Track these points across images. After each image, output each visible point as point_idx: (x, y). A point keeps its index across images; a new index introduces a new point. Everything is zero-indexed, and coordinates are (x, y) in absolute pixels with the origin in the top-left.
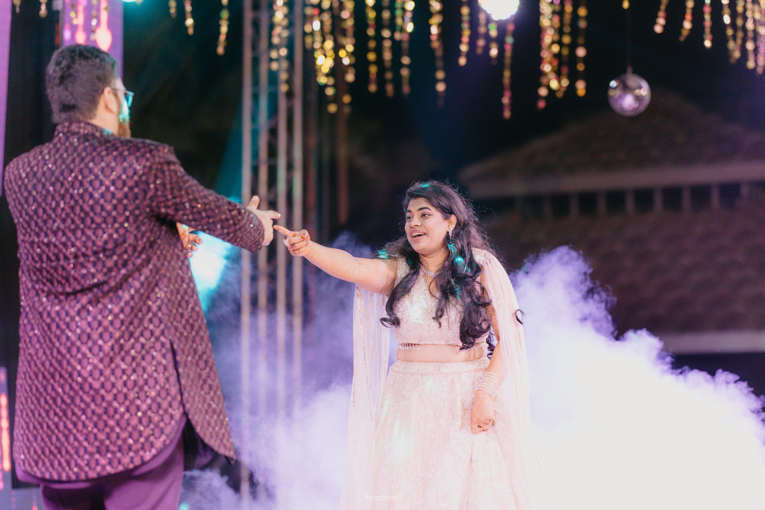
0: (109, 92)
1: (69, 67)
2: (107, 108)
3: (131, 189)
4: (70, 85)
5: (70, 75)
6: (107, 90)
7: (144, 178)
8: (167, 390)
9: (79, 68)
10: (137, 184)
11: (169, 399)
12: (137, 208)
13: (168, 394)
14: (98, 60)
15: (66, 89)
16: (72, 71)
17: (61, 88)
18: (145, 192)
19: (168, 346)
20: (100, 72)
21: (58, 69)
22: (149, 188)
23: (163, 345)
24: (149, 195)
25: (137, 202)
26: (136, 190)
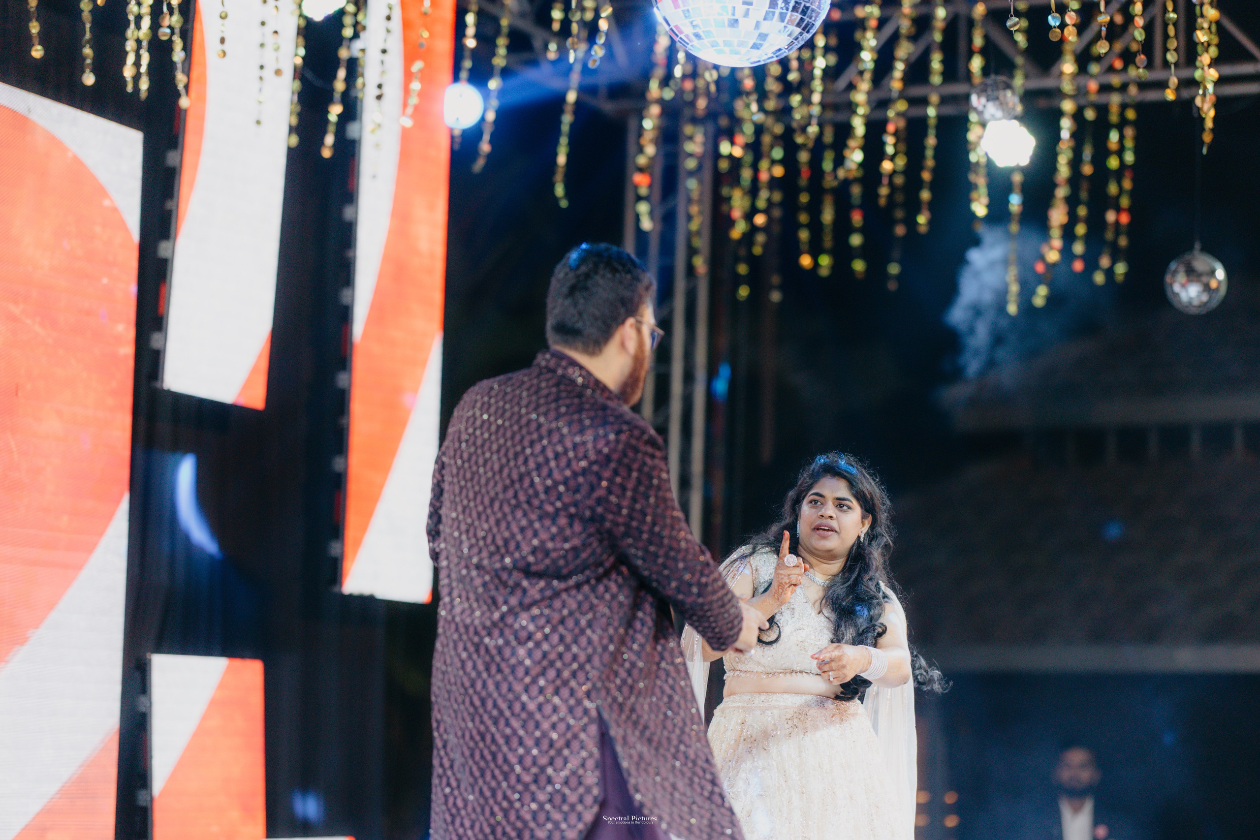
0: (631, 326)
1: (587, 276)
2: (623, 345)
3: (575, 474)
4: (582, 301)
5: (586, 289)
6: (631, 321)
7: (595, 468)
8: (580, 777)
9: (601, 282)
10: (584, 472)
11: (581, 790)
12: (576, 504)
13: (580, 783)
14: (629, 276)
15: (575, 305)
16: (589, 283)
17: (567, 302)
18: (592, 489)
19: (594, 713)
20: (627, 294)
21: (571, 275)
22: (599, 484)
23: (586, 712)
24: (595, 495)
25: (578, 497)
26: (581, 479)
